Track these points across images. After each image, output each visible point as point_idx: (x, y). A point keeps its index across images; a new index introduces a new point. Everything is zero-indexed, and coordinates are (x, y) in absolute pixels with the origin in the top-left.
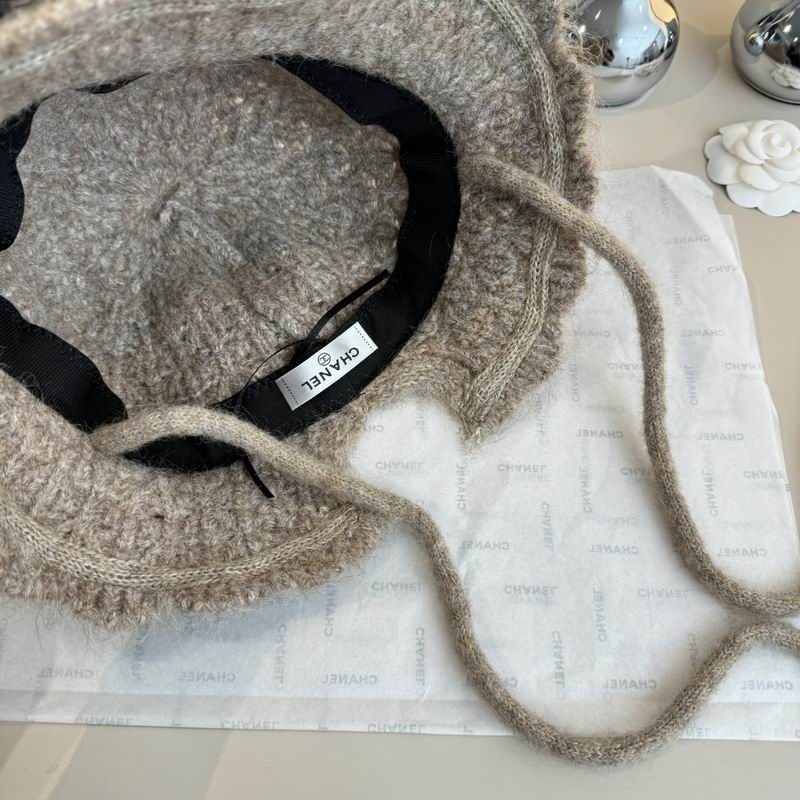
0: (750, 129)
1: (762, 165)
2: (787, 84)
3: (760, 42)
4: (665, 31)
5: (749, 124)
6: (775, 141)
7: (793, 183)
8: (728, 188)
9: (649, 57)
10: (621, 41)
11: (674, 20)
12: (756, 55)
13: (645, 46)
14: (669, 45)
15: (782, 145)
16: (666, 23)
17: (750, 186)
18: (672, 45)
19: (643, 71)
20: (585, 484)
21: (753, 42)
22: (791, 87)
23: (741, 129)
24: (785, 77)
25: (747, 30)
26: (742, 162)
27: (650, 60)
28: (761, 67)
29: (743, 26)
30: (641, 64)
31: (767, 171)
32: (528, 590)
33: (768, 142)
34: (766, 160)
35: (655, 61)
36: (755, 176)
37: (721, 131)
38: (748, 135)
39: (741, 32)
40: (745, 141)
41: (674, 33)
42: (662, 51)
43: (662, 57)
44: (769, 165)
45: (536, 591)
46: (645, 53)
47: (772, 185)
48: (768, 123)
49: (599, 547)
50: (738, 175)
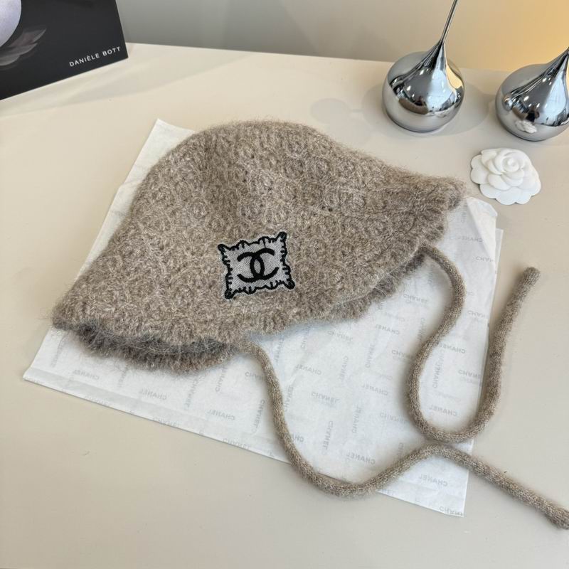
0: (498, 153)
1: (501, 175)
2: (523, 130)
3: (510, 103)
4: (456, 93)
5: (498, 150)
6: (510, 163)
7: (518, 187)
8: (481, 186)
9: (446, 107)
10: (430, 98)
11: (461, 87)
12: (508, 111)
13: (443, 101)
14: (457, 100)
15: (514, 165)
16: (456, 89)
17: (492, 186)
18: (459, 101)
19: (441, 114)
20: (371, 353)
21: (506, 103)
22: (525, 132)
23: (493, 153)
24: (523, 125)
25: (505, 96)
26: (491, 173)
27: (446, 108)
28: (509, 118)
29: (503, 93)
30: (440, 110)
31: (503, 179)
32: (323, 397)
33: (505, 162)
34: (504, 173)
35: (449, 109)
36: (497, 181)
37: (482, 152)
38: (495, 157)
39: (501, 95)
40: (493, 160)
41: (460, 94)
42: (453, 103)
43: (453, 107)
44: (505, 176)
45: (328, 399)
46: (443, 105)
47: (505, 187)
48: (508, 151)
49: (367, 386)
50: (487, 179)
